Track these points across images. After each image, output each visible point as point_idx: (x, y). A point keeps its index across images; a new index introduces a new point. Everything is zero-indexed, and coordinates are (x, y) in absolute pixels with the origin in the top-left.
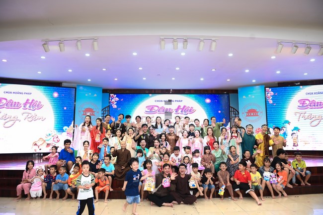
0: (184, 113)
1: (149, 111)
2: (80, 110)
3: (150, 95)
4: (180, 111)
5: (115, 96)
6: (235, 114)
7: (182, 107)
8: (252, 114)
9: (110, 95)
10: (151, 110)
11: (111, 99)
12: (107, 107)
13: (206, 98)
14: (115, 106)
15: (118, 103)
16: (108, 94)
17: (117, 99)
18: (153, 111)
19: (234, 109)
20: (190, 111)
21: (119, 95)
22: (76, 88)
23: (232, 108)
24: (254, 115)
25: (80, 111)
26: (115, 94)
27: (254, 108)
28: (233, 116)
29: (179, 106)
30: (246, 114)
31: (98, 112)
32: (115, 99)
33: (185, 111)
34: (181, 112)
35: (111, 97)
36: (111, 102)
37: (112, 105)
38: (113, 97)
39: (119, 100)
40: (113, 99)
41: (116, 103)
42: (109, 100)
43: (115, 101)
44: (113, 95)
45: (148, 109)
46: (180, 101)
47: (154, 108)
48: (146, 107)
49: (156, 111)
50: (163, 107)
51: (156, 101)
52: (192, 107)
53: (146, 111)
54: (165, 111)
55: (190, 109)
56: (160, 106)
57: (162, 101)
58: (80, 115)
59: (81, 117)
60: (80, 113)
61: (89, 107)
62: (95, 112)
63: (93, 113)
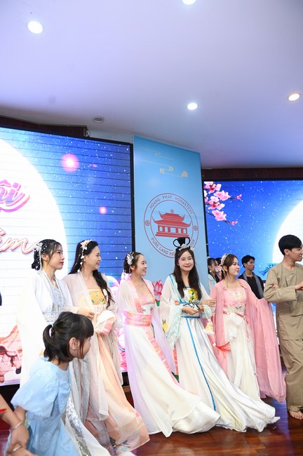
2: (148, 218)
5: (219, 186)
9: (203, 185)
11: (209, 196)
14: (222, 216)
15: (229, 206)
17: (225, 195)
21: (233, 184)
22: (131, 146)
26: (216, 181)
31: (196, 228)
35: (207, 190)
36: (209, 204)
37: (213, 212)
38: (213, 189)
39: (231, 198)
40: (212, 194)
41: (223, 205)
42: (204, 198)
43: (221, 202)
44: (212, 183)
58: (151, 236)
59: (152, 241)
60: (148, 228)
61: (172, 211)
62: (189, 226)
63: (185, 231)
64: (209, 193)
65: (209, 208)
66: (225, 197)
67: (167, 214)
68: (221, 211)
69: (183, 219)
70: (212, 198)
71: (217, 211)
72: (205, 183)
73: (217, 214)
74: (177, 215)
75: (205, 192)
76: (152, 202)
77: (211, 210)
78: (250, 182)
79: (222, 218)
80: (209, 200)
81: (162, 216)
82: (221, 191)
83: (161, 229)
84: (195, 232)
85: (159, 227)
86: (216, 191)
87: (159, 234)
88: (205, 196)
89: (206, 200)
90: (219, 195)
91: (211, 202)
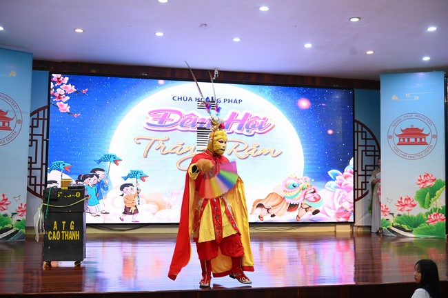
0: (245, 132)
1: (156, 123)
3: (161, 82)
4: (235, 127)
5: (67, 79)
6: (366, 139)
7: (240, 117)
8: (412, 140)
9: (51, 77)
10: (161, 122)
11: (55, 88)
12: (43, 109)
13: (299, 98)
15: (74, 99)
16: (47, 73)
18: (168, 123)
19: (363, 125)
20: (260, 128)
21: (80, 78)
23: (358, 123)
24: (415, 143)
26: (64, 74)
27: (418, 124)
28: (361, 142)
29: (234, 114)
30: (397, 140)
31: (19, 122)
32: (64, 87)
33: (247, 127)
34: (239, 128)
35: (54, 82)
36: (54, 96)
37: (58, 104)
38: (60, 82)
39: (76, 92)
40: (59, 87)
41: (68, 98)
42: (50, 89)
43: (66, 94)
44: (59, 76)
45: (154, 119)
46: (236, 101)
47: (170, 117)
48: (150, 113)
49: (175, 124)
50: (193, 114)
51: (176, 98)
52: (264, 119)
53: (148, 124)
54: (198, 125)
55: (260, 121)
56: (185, 113)
57: (190, 99)
62: (12, 119)
64: (56, 85)
65: (54, 100)
66: (71, 90)
68: (65, 103)
69: (6, 113)
70: (58, 90)
71: (62, 103)
72: (53, 75)
73: (61, 106)
75: (52, 84)
77: (56, 102)
78: (97, 78)
79: (65, 110)
80: (54, 92)
82: (67, 84)
84: (18, 126)
86: (63, 84)
89: (52, 92)
90: (66, 88)
91: (56, 94)
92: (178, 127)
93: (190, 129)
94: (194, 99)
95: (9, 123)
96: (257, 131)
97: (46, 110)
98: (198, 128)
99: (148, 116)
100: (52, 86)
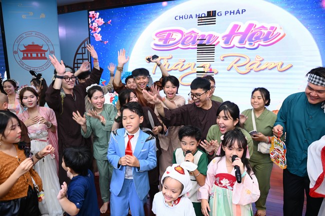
0: (247, 45)
1: (161, 43)
2: (16, 49)
3: (165, 3)
4: (236, 40)
5: (98, 14)
7: (242, 30)
9: (89, 14)
10: (166, 40)
11: (92, 23)
14: (99, 37)
15: (104, 29)
16: (86, 11)
17: (101, 21)
18: (171, 42)
20: (266, 39)
21: (106, 12)
25: (15, 52)
26: (96, 11)
29: (236, 27)
33: (250, 39)
34: (241, 42)
35: (91, 18)
36: (92, 29)
37: (94, 35)
38: (94, 17)
39: (104, 24)
40: (93, 21)
41: (100, 29)
42: (89, 24)
43: (99, 27)
44: (94, 12)
45: (160, 40)
46: (238, 12)
47: (173, 37)
48: (156, 35)
49: (177, 43)
50: (193, 32)
51: (178, 18)
52: (272, 28)
53: (155, 45)
54: (198, 42)
55: (266, 32)
56: (186, 31)
57: (191, 16)
58: (18, 60)
59: (19, 63)
60: (16, 55)
61: (33, 43)
62: (47, 51)
63: (43, 55)
64: (92, 20)
65: (92, 32)
66: (101, 23)
67: (29, 45)
68: (98, 33)
69: (42, 47)
70: (94, 24)
71: (96, 34)
72: (90, 12)
73: (96, 36)
74: (37, 45)
75: (90, 19)
76: (18, 39)
77: (93, 33)
78: (117, 9)
79: (99, 39)
80: (92, 26)
81: (25, 47)
82: (99, 18)
83: (25, 55)
85: (24, 54)
86: (96, 18)
87: (24, 58)
88: (90, 23)
89: (90, 26)
90: (98, 21)
91: (93, 28)
92: (180, 46)
93: (190, 46)
94: (194, 16)
95: (45, 54)
96: (262, 43)
97: (88, 40)
98: (198, 45)
99: (155, 37)
100: (90, 21)
